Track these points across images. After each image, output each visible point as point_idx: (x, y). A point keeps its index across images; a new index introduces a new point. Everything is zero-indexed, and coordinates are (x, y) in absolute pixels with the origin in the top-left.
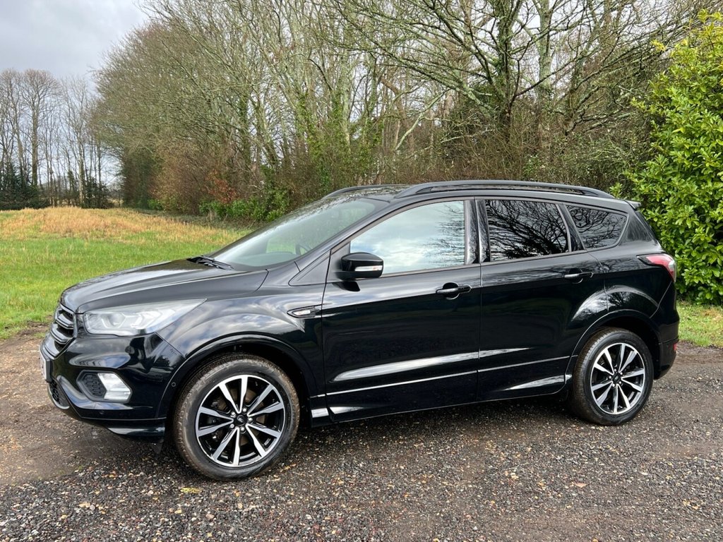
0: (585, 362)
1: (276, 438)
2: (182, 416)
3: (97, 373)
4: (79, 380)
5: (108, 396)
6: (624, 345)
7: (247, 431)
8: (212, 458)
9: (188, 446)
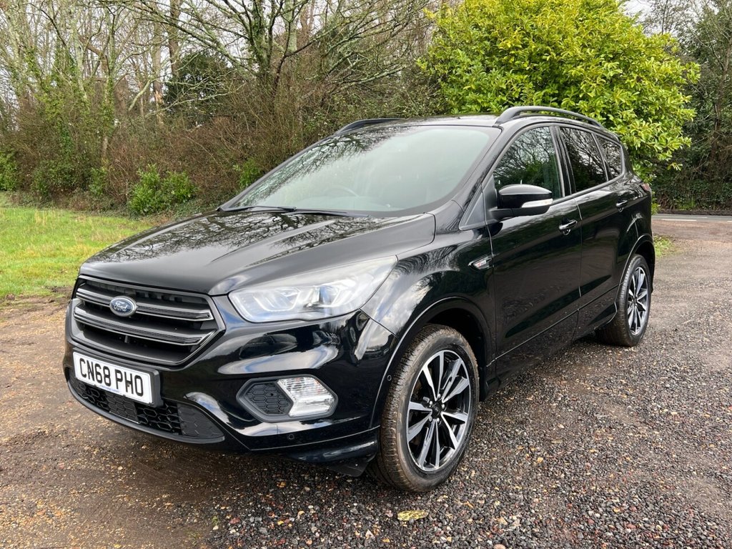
0: (624, 288)
1: (464, 422)
2: (396, 419)
3: (277, 380)
4: (241, 395)
5: (294, 412)
6: (640, 268)
7: (443, 422)
8: (420, 466)
9: (402, 457)
